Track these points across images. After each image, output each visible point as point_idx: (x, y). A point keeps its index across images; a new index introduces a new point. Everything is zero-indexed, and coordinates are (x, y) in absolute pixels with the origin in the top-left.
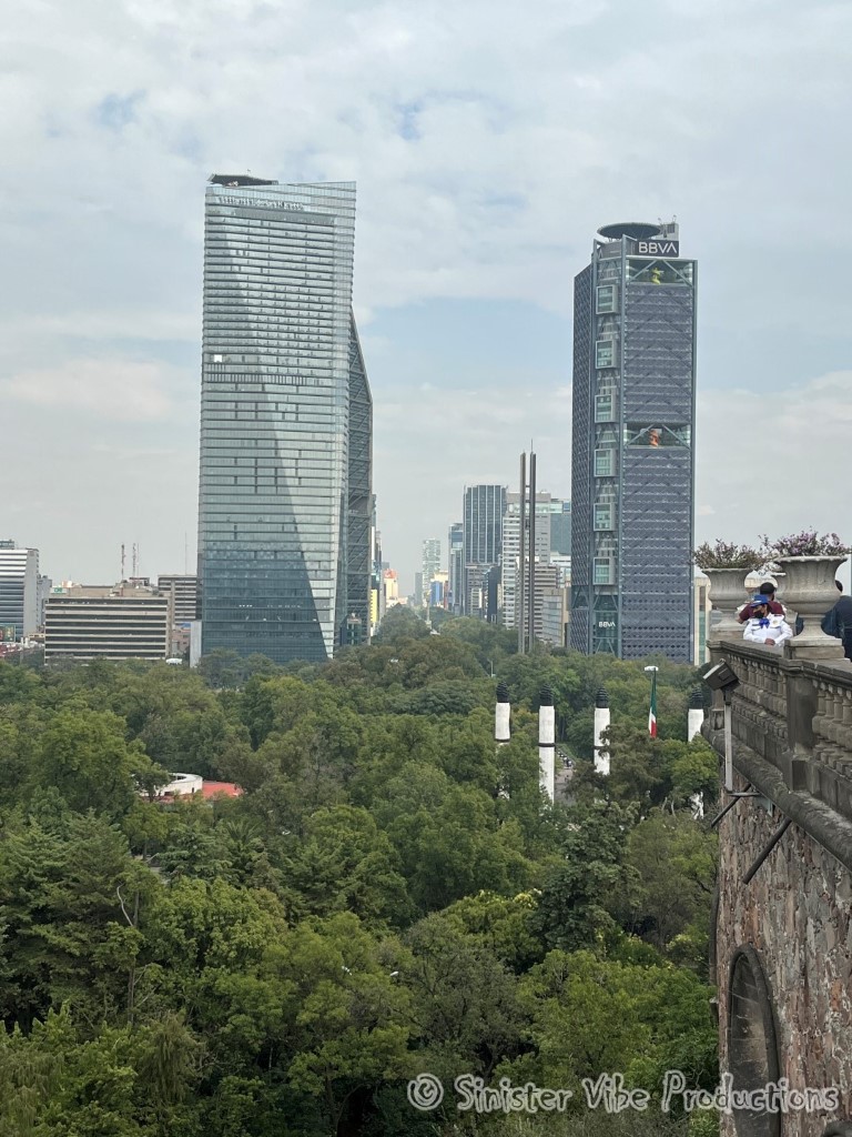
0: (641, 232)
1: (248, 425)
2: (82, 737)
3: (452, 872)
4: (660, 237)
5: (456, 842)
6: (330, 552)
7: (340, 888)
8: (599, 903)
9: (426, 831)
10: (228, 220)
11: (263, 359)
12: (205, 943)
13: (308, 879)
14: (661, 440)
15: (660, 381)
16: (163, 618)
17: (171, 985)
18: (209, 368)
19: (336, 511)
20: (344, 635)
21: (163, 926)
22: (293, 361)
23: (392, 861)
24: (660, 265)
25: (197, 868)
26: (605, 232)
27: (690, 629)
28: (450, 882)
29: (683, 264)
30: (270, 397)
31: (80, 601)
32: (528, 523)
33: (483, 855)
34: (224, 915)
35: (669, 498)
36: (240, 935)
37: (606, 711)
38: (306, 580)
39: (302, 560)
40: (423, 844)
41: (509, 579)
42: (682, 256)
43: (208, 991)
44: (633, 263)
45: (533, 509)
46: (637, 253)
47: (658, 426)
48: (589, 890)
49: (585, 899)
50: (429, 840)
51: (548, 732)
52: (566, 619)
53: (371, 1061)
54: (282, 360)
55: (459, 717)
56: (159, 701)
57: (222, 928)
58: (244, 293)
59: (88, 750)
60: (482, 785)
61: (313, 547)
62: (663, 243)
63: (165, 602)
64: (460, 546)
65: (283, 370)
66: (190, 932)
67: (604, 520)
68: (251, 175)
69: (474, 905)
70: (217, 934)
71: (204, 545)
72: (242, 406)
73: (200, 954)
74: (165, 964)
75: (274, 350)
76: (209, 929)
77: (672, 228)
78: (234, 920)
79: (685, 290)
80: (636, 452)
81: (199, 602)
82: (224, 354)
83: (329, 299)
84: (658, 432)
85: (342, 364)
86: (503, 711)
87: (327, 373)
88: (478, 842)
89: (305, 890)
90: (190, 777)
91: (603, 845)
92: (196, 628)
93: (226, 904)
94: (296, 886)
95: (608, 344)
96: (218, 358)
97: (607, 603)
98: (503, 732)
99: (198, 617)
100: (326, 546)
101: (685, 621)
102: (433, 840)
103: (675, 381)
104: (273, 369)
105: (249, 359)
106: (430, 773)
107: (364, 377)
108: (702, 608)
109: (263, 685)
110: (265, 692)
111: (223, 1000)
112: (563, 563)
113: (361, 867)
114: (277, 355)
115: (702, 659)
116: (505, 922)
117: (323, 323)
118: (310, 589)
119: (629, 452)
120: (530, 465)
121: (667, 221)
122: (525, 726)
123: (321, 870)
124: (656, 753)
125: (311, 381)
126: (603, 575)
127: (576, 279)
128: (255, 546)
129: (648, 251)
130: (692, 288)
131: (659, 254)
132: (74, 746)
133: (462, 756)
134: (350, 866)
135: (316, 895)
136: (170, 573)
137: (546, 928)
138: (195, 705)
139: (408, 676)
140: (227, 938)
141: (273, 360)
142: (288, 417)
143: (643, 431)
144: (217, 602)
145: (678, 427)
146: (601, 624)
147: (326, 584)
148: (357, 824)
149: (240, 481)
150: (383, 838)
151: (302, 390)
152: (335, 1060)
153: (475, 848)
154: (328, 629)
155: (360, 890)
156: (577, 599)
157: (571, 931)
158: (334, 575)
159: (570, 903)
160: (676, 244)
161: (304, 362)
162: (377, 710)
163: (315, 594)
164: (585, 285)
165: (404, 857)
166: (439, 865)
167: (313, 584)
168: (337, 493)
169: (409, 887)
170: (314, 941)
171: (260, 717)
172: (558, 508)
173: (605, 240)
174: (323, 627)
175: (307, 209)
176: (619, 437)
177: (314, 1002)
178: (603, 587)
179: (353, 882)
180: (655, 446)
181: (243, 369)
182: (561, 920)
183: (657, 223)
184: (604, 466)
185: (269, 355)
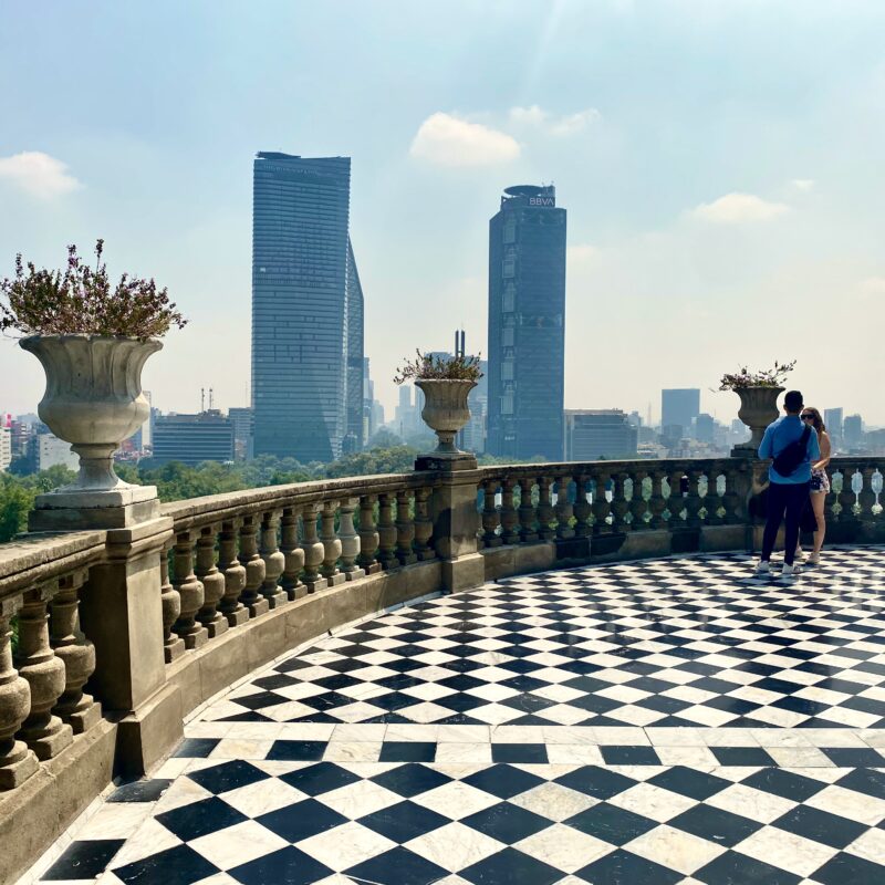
0: (530, 191)
4: (543, 195)
11: (292, 270)
14: (544, 324)
18: (258, 276)
20: (345, 445)
24: (543, 213)
26: (508, 191)
31: (175, 424)
42: (557, 206)
44: (526, 211)
46: (528, 204)
47: (542, 314)
54: (304, 271)
62: (545, 198)
65: (304, 277)
71: (255, 389)
77: (551, 189)
79: (558, 228)
80: (527, 330)
82: (266, 267)
92: (250, 441)
95: (510, 263)
96: (263, 270)
97: (510, 425)
99: (252, 434)
100: (333, 390)
101: (557, 436)
104: (298, 277)
105: (283, 270)
114: (301, 268)
119: (523, 330)
120: (460, 338)
121: (548, 184)
125: (323, 285)
126: (507, 408)
127: (491, 221)
129: (535, 204)
131: (542, 205)
136: (236, 407)
141: (298, 271)
143: (532, 318)
145: (554, 315)
146: (507, 437)
151: (316, 290)
154: (335, 442)
156: (491, 423)
160: (554, 199)
161: (318, 272)
163: (326, 419)
164: (496, 224)
167: (325, 413)
173: (509, 196)
174: (331, 440)
176: (517, 322)
178: (508, 416)
180: (540, 327)
181: (279, 276)
183: (542, 186)
184: (508, 339)
185: (296, 267)
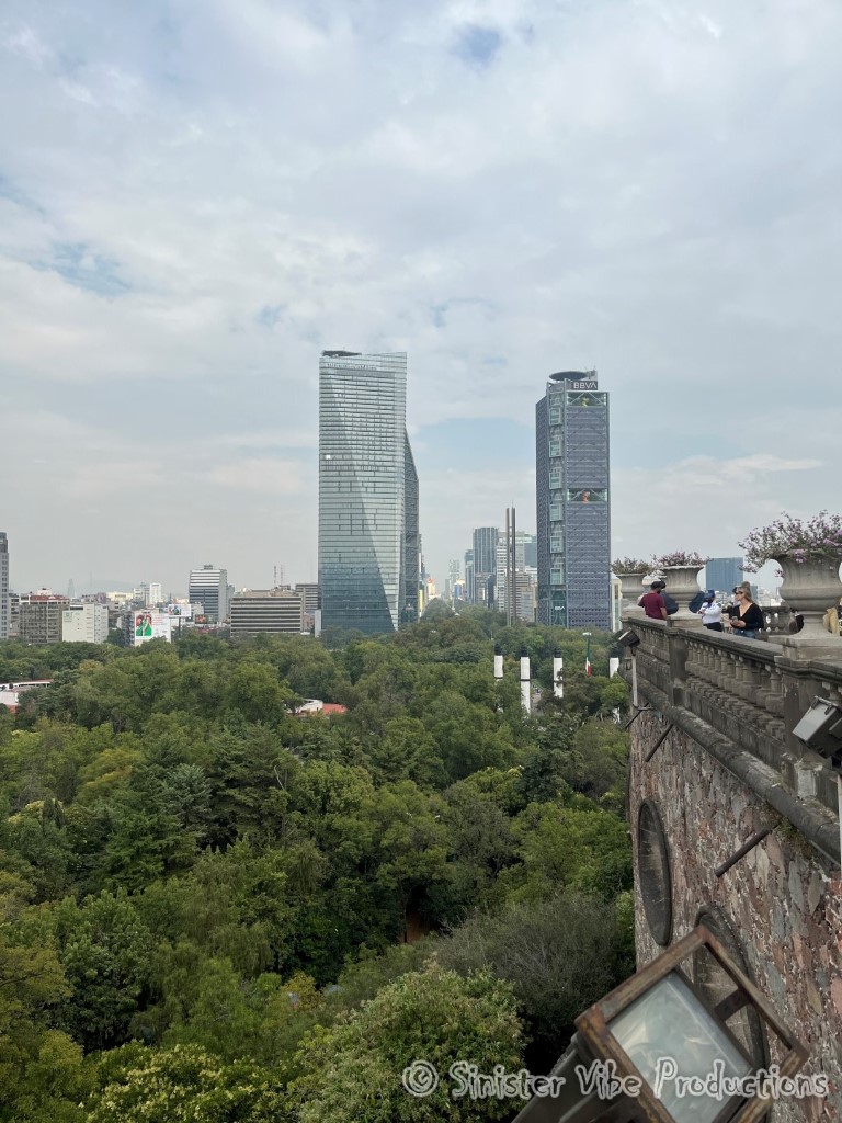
0: (575, 376)
1: (347, 495)
2: (253, 679)
3: (470, 756)
4: (586, 379)
5: (473, 738)
6: (394, 568)
7: (405, 766)
8: (558, 774)
9: (455, 732)
10: (333, 377)
11: (354, 457)
12: (326, 798)
13: (386, 761)
14: (590, 499)
15: (589, 463)
16: (299, 608)
17: (307, 823)
18: (323, 463)
19: (398, 544)
20: (404, 616)
21: (302, 789)
22: (372, 457)
23: (435, 750)
24: (587, 395)
25: (321, 755)
26: (554, 377)
27: (609, 610)
28: (469, 762)
29: (600, 394)
30: (358, 479)
31: (251, 599)
32: (512, 549)
33: (489, 746)
34: (337, 782)
35: (595, 533)
36: (346, 794)
37: (561, 659)
38: (381, 585)
39: (379, 573)
40: (452, 740)
41: (501, 582)
42: (599, 390)
43: (329, 828)
44: (571, 395)
45: (514, 540)
46: (573, 388)
47: (587, 490)
48: (553, 767)
49: (550, 772)
50: (456, 737)
51: (526, 672)
52: (535, 605)
53: (425, 869)
54: (365, 457)
55: (473, 664)
56: (298, 657)
57: (336, 790)
58: (343, 419)
59: (256, 686)
60: (487, 704)
61: (385, 565)
62: (588, 382)
63: (300, 599)
64: (471, 563)
65: (366, 463)
66: (317, 793)
67: (556, 546)
68: (347, 350)
69: (484, 776)
70: (333, 793)
71: (322, 565)
72: (342, 484)
73: (324, 805)
74: (304, 812)
75: (360, 451)
76: (328, 790)
77: (593, 373)
78: (343, 785)
79: (602, 410)
80: (575, 506)
81: (319, 599)
82: (332, 454)
83: (392, 421)
84: (588, 494)
85: (400, 459)
86: (499, 661)
87: (391, 464)
88: (485, 738)
89: (384, 768)
90: (316, 701)
91: (560, 739)
92: (318, 614)
93: (338, 776)
94: (379, 765)
95: (557, 443)
96: (328, 457)
97: (559, 595)
98: (499, 673)
99: (319, 607)
100: (392, 565)
101: (606, 605)
102: (459, 737)
103: (596, 463)
104: (360, 463)
105: (346, 457)
106: (455, 697)
107: (413, 465)
108: (616, 597)
109: (357, 646)
110: (359, 650)
111: (338, 833)
112: (533, 572)
113: (416, 753)
114: (363, 454)
115: (617, 628)
116: (503, 786)
117: (389, 435)
118: (383, 590)
119: (570, 506)
120: (512, 515)
121: (590, 369)
122: (512, 669)
123: (393, 755)
124: (591, 684)
125: (382, 469)
126: (557, 579)
127: (537, 405)
128: (351, 566)
129: (579, 387)
130: (606, 409)
131: (586, 389)
132: (248, 684)
133: (476, 687)
134: (410, 754)
135: (390, 770)
136: (303, 582)
137: (527, 789)
138: (317, 659)
139: (442, 640)
140: (339, 796)
141: (360, 457)
142: (369, 490)
143: (579, 493)
144: (329, 599)
145: (600, 491)
146: (557, 608)
147: (393, 587)
148: (414, 728)
149: (342, 528)
150: (430, 736)
151: (377, 474)
152: (403, 868)
153: (483, 742)
154: (394, 613)
155: (416, 767)
156: (541, 595)
157: (542, 790)
158: (398, 581)
159: (541, 774)
160: (596, 383)
161: (378, 458)
162: (424, 661)
163: (387, 593)
164: (542, 408)
165: (442, 747)
166: (463, 752)
167: (386, 587)
168: (398, 533)
169: (445, 765)
170: (390, 798)
171: (356, 665)
172: (529, 540)
173: (554, 382)
174: (392, 612)
175: (379, 369)
176: (564, 497)
177: (390, 834)
178: (557, 586)
179: (413, 763)
180: (586, 502)
181: (343, 463)
182: (536, 784)
183: (584, 371)
184: (556, 514)
185: (357, 454)
